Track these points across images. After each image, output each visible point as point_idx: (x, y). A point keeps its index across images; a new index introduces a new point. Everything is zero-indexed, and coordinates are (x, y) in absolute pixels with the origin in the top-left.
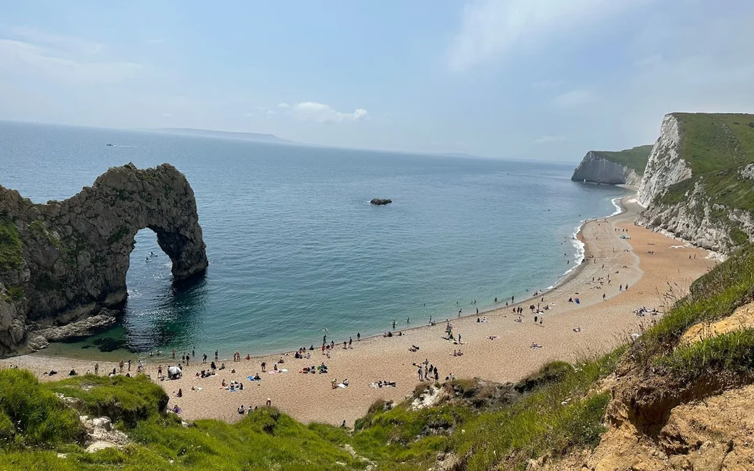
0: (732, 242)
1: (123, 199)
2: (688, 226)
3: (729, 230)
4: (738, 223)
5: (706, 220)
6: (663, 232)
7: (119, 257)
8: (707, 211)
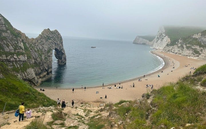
0: (195, 54)
1: (49, 39)
2: (179, 51)
3: (193, 51)
4: (195, 49)
5: (185, 49)
6: (171, 53)
7: (50, 57)
8: (185, 46)
